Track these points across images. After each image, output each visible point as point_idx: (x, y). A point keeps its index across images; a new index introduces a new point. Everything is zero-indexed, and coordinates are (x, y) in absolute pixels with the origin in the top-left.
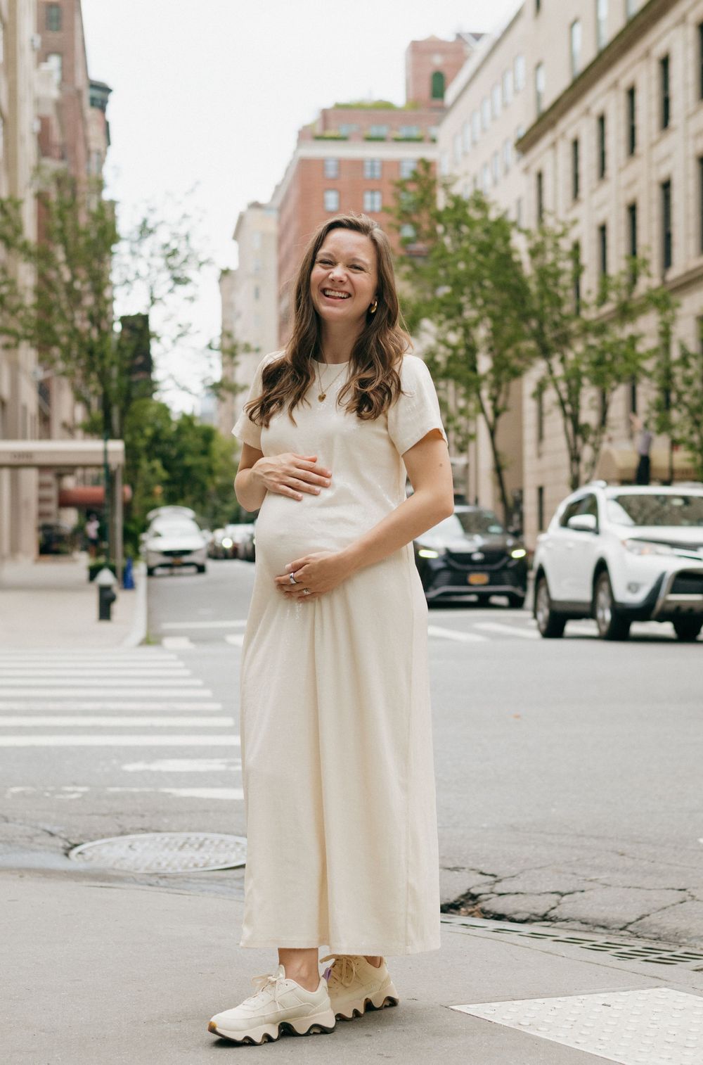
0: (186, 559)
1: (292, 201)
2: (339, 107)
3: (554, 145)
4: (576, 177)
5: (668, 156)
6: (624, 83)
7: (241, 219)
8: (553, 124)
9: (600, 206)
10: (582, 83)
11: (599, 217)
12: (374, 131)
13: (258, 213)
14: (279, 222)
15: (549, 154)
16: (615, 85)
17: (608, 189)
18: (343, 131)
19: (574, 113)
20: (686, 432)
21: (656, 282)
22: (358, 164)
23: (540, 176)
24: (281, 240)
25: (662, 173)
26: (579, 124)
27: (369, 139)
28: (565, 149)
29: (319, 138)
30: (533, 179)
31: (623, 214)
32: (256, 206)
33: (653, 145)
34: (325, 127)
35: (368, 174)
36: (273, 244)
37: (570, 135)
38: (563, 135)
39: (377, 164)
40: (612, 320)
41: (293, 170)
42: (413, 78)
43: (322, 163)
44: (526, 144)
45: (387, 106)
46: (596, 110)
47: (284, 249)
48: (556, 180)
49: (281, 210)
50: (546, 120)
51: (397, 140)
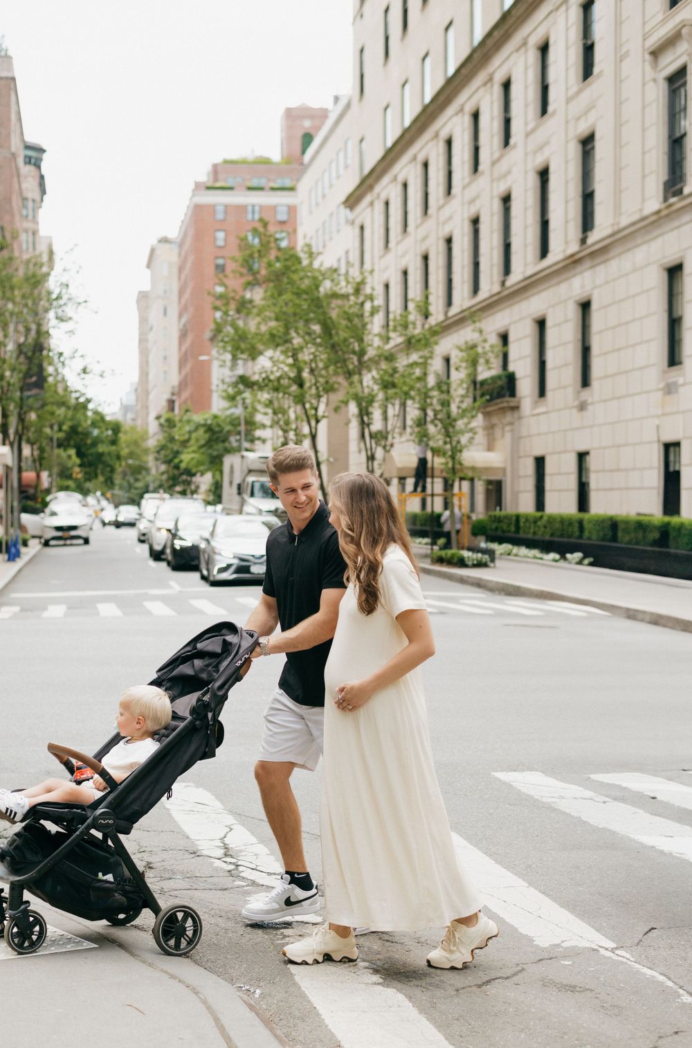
0: (73, 533)
1: (189, 240)
2: (226, 162)
3: (372, 204)
4: (387, 230)
5: (450, 218)
6: (421, 158)
7: (153, 251)
8: (371, 187)
9: (403, 256)
10: (391, 156)
11: (402, 264)
12: (254, 183)
13: (167, 246)
14: (180, 255)
15: (369, 210)
16: (415, 158)
17: (409, 241)
18: (229, 184)
19: (386, 179)
20: (441, 443)
21: (441, 317)
22: (242, 209)
23: (362, 228)
24: (181, 270)
25: (445, 232)
26: (388, 188)
27: (250, 189)
28: (379, 207)
29: (208, 188)
30: (357, 230)
31: (419, 262)
32: (164, 240)
33: (440, 208)
34: (216, 179)
35: (250, 217)
36: (175, 271)
37: (383, 197)
38: (378, 196)
39: (257, 209)
40: (401, 351)
41: (189, 213)
42: (287, 139)
43: (212, 208)
44: (352, 201)
45: (266, 162)
46: (401, 179)
47: (183, 276)
48: (373, 233)
49: (181, 245)
50: (367, 183)
51: (273, 189)
